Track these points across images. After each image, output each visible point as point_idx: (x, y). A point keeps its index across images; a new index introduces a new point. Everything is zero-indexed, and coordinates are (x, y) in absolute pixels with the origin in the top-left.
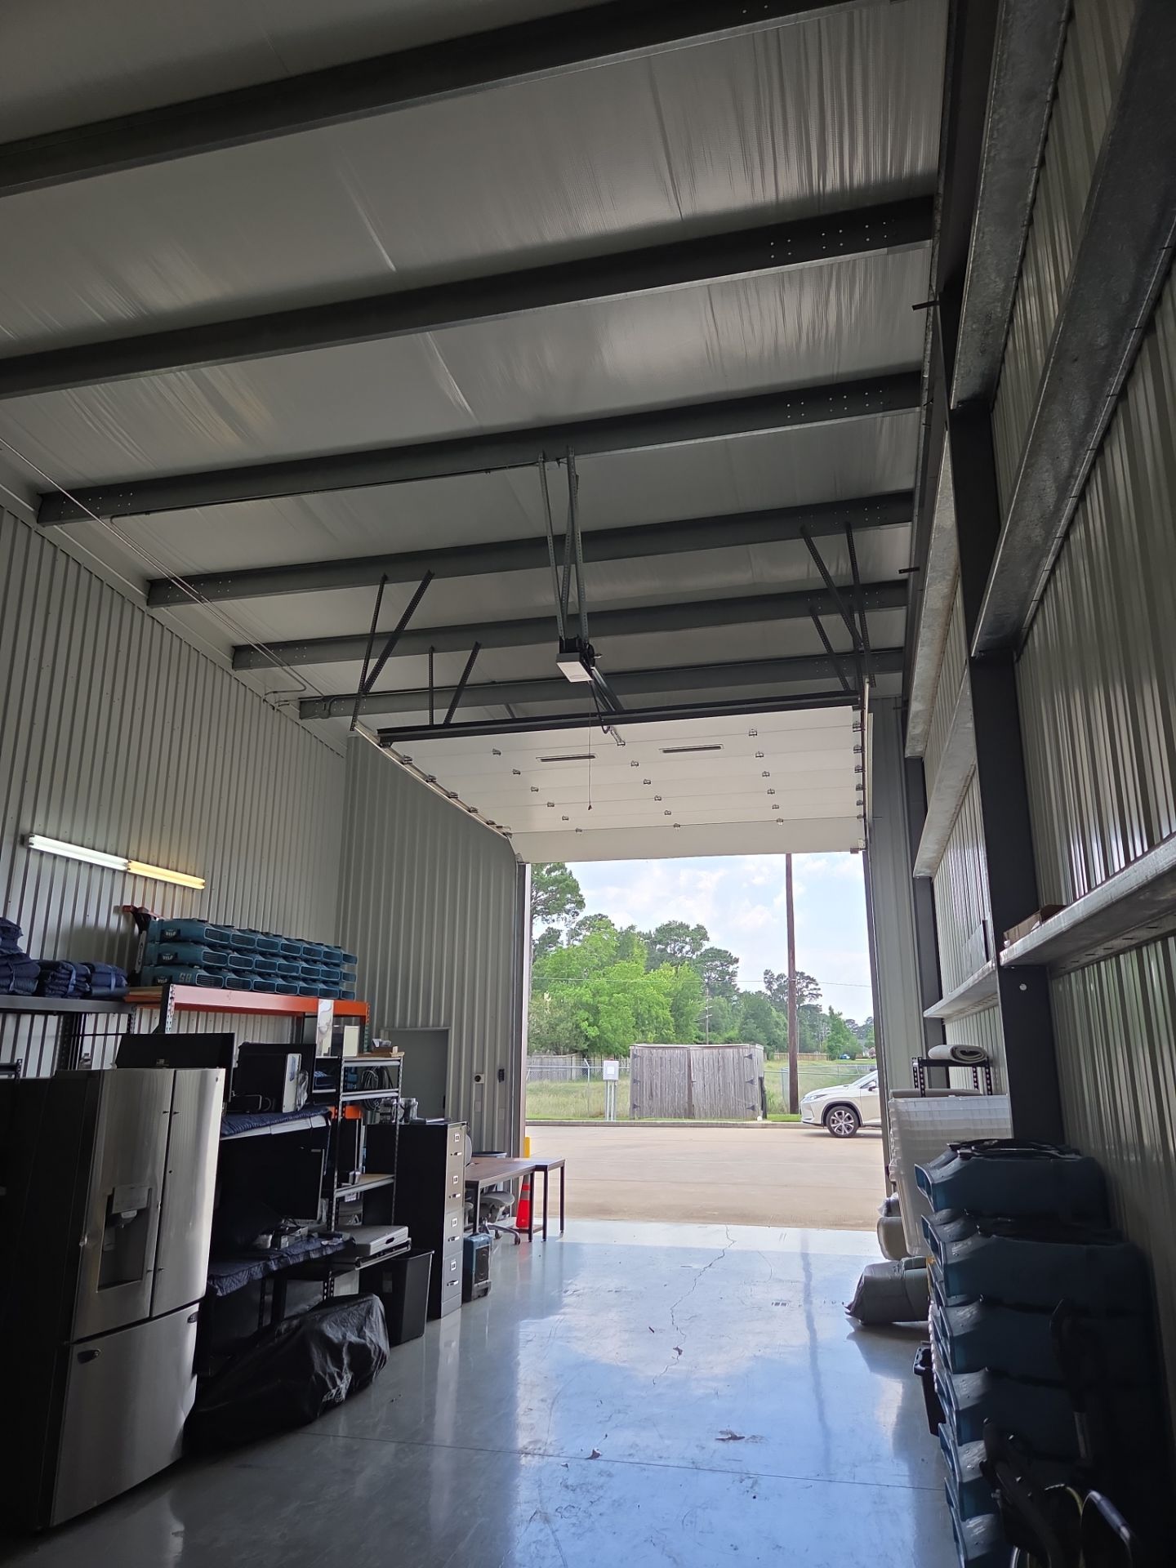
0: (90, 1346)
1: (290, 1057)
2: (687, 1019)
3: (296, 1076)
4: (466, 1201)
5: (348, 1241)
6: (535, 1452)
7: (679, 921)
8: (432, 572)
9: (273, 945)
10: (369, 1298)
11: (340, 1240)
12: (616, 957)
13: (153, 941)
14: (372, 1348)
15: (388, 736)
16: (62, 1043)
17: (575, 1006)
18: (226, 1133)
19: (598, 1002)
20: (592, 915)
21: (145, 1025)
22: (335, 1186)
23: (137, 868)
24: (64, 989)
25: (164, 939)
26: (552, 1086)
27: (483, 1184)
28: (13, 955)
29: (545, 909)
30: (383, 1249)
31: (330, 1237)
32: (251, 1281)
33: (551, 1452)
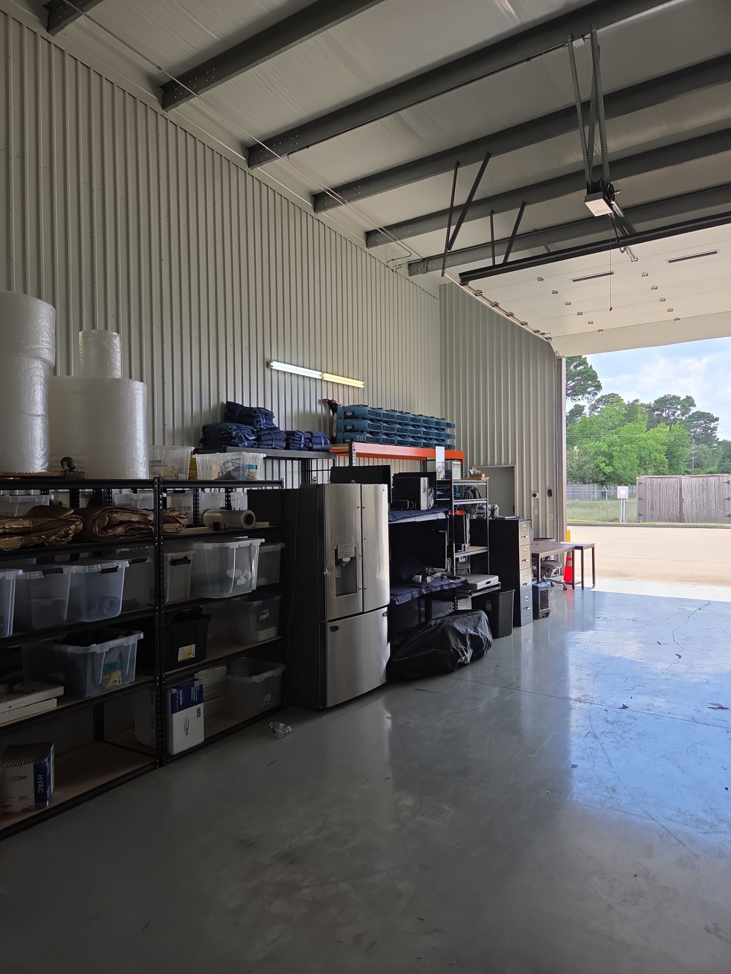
0: (335, 624)
1: (422, 479)
2: (678, 460)
3: (426, 490)
4: (532, 565)
5: (464, 581)
6: (586, 701)
7: (672, 395)
8: (490, 153)
9: (406, 419)
10: (479, 612)
11: (459, 581)
12: (625, 421)
13: (341, 418)
14: (483, 638)
15: (466, 277)
16: (302, 475)
17: (596, 453)
18: (392, 520)
19: (612, 451)
20: (607, 394)
21: (342, 462)
22: (454, 552)
23: (328, 377)
24: (299, 446)
25: (346, 417)
26: (582, 503)
27: (542, 555)
28: (272, 428)
29: (573, 392)
30: (484, 587)
31: (454, 578)
32: (413, 599)
33: (596, 702)
